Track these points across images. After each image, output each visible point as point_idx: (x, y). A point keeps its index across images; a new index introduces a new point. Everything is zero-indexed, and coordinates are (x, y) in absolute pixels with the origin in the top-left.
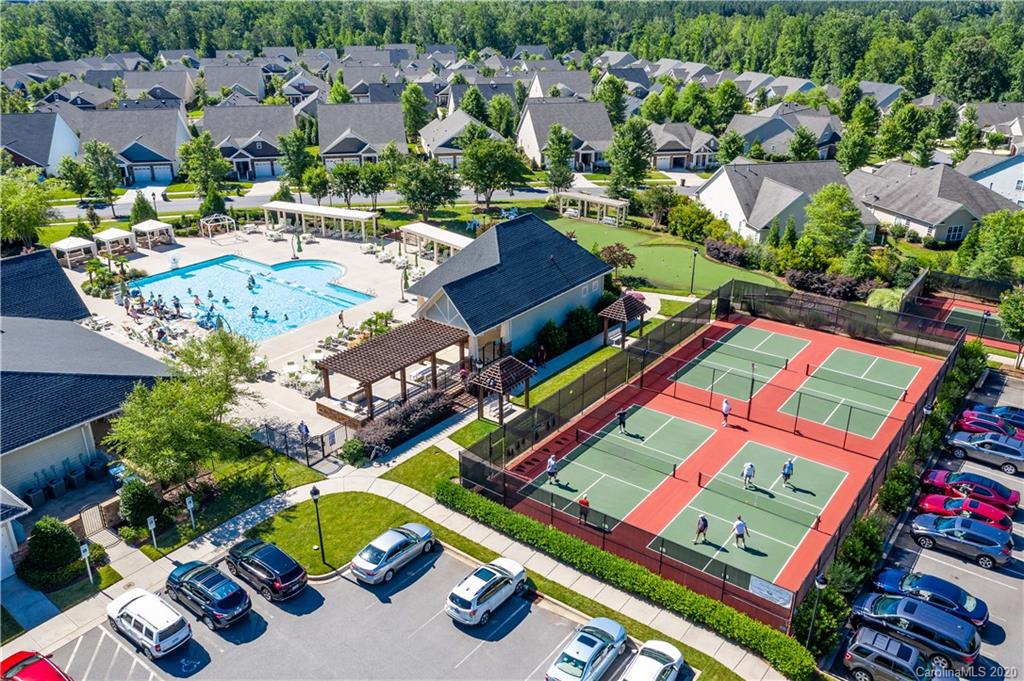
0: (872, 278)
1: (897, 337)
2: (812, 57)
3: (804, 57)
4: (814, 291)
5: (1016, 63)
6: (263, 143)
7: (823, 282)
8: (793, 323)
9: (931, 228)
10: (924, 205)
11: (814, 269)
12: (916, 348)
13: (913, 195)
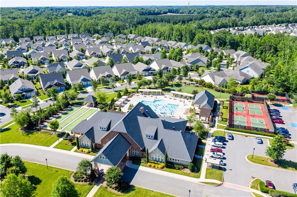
0: (244, 93)
1: (254, 101)
2: (182, 36)
3: (180, 36)
4: (236, 95)
5: (227, 39)
6: (110, 75)
7: (237, 94)
8: (239, 101)
9: (240, 81)
10: (238, 77)
11: (235, 92)
12: (258, 103)
13: (236, 76)
